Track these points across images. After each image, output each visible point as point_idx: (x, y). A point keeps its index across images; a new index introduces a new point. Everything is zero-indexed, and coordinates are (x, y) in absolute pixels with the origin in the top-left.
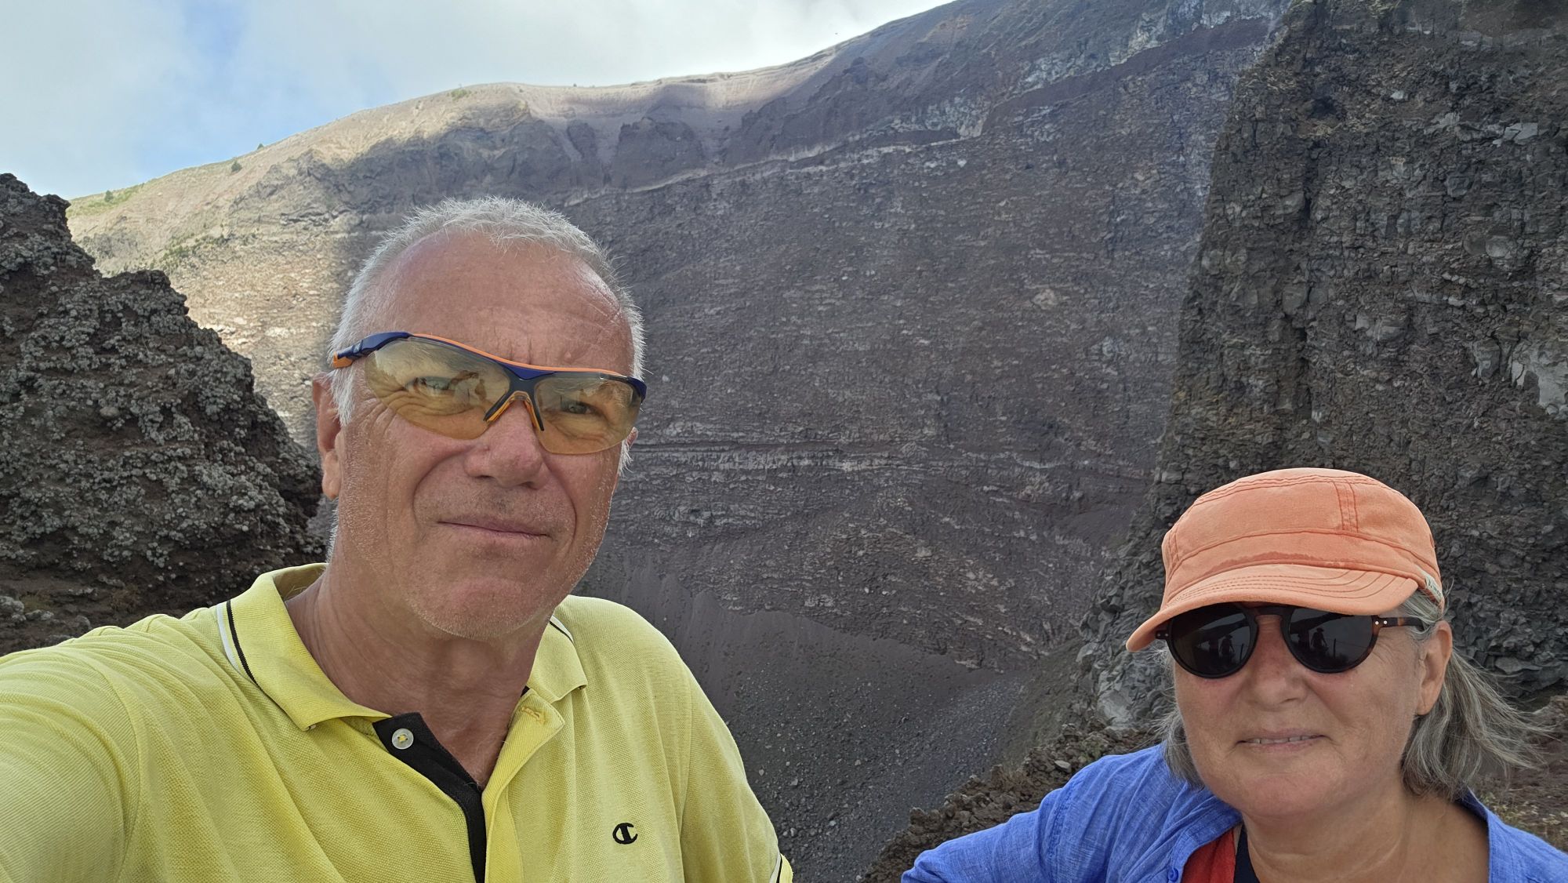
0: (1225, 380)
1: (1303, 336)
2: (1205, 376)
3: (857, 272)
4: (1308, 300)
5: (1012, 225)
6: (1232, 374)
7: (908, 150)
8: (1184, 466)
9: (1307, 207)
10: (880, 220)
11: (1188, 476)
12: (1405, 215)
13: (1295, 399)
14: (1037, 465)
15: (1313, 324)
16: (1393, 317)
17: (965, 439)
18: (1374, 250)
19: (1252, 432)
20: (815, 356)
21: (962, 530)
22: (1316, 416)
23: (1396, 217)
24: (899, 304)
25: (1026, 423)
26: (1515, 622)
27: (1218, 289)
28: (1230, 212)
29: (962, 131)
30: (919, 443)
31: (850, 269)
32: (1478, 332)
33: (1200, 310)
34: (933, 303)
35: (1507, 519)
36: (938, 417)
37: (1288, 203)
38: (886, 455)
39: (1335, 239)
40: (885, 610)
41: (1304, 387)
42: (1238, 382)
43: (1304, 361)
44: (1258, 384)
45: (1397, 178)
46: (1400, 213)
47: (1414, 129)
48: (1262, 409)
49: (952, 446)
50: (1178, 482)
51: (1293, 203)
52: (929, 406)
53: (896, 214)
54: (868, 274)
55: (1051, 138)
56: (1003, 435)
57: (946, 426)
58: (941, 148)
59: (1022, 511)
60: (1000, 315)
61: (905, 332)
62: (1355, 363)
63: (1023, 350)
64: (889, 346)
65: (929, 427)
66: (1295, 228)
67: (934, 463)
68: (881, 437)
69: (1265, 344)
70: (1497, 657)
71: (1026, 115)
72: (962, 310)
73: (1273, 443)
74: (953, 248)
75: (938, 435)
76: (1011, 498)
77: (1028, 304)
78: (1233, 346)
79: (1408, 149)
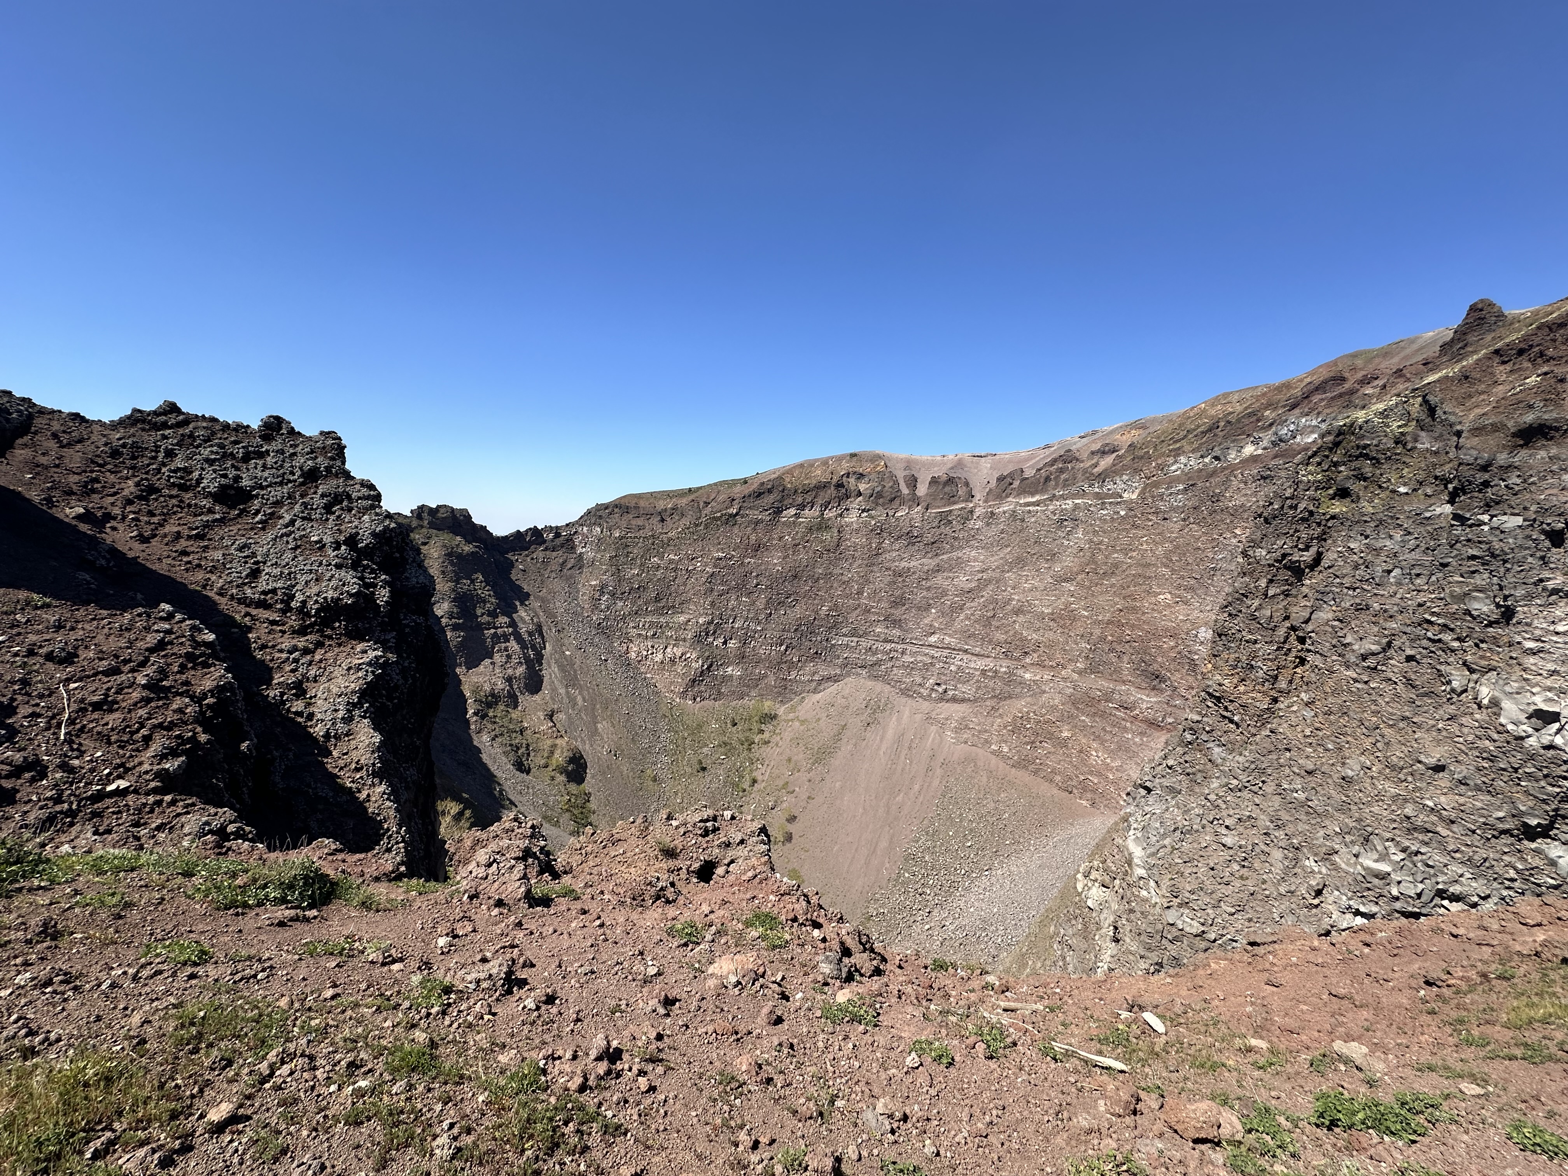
0: (1239, 661)
1: (1303, 641)
2: (1226, 657)
3: (1050, 568)
4: (1310, 618)
5: (1149, 552)
7: (1090, 503)
9: (1319, 558)
10: (1068, 540)
12: (1397, 570)
15: (1313, 635)
16: (1377, 639)
17: (1102, 673)
18: (1368, 591)
20: (1018, 612)
21: (1092, 726)
22: (1304, 696)
23: (1389, 571)
24: (1072, 589)
25: (1142, 671)
27: (1243, 602)
28: (1258, 554)
29: (1126, 495)
32: (1452, 659)
33: (1230, 614)
34: (1093, 591)
36: (1087, 657)
37: (1303, 553)
38: (1052, 674)
39: (1338, 580)
41: (1299, 675)
42: (1249, 664)
44: (1263, 667)
45: (1393, 545)
46: (1394, 569)
47: (1413, 513)
48: (1263, 684)
49: (1093, 676)
51: (1308, 554)
52: (1082, 650)
54: (1056, 569)
55: (1181, 503)
56: (1127, 675)
57: (1091, 663)
58: (1111, 503)
60: (1134, 604)
61: (1073, 605)
63: (1146, 627)
64: (1063, 612)
65: (1080, 662)
67: (1081, 684)
68: (1051, 663)
69: (1272, 642)
72: (1111, 598)
74: (1110, 561)
75: (1085, 668)
76: (1126, 713)
77: (1153, 600)
79: (1406, 526)
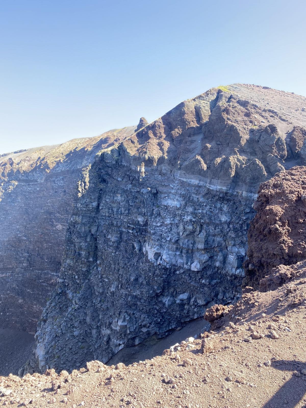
0: (75, 252)
1: (96, 240)
2: (71, 251)
3: (6, 217)
4: (97, 230)
5: (51, 207)
6: (77, 251)
7: (23, 184)
8: (65, 277)
9: (98, 205)
10: (14, 203)
11: (66, 280)
12: (120, 209)
13: (93, 258)
14: (55, 274)
15: (98, 236)
16: (117, 235)
17: (35, 267)
18: (113, 218)
19: (81, 267)
21: (33, 293)
22: (98, 262)
23: (118, 209)
24: (18, 227)
25: (53, 262)
26: (145, 318)
27: (74, 226)
28: (78, 206)
29: (38, 180)
30: (22, 268)
31: (4, 216)
32: (136, 240)
33: (70, 232)
34: (28, 227)
35: (142, 290)
36: (28, 260)
37: (93, 204)
38: (11, 272)
39: (104, 214)
40: (7, 319)
41: (96, 254)
42: (79, 253)
43: (97, 247)
44: (83, 253)
45: (119, 200)
46: (119, 208)
47: (123, 188)
48: (84, 260)
49: (31, 269)
50: (63, 282)
51: (95, 204)
52: (25, 257)
53: (19, 202)
54: (9, 218)
55: (62, 185)
56: (46, 265)
57: (30, 263)
58: (32, 185)
59: (50, 287)
60: (47, 231)
61: (19, 235)
62: (107, 247)
63: (53, 241)
64: (14, 239)
65: (25, 263)
66: (95, 211)
67: (26, 274)
68: (10, 266)
69: (86, 242)
70: (141, 328)
71: (56, 178)
72: (36, 229)
73: (87, 270)
74: (34, 212)
75: (27, 266)
76: (48, 283)
77: (54, 228)
78: (78, 242)
79: (121, 193)
